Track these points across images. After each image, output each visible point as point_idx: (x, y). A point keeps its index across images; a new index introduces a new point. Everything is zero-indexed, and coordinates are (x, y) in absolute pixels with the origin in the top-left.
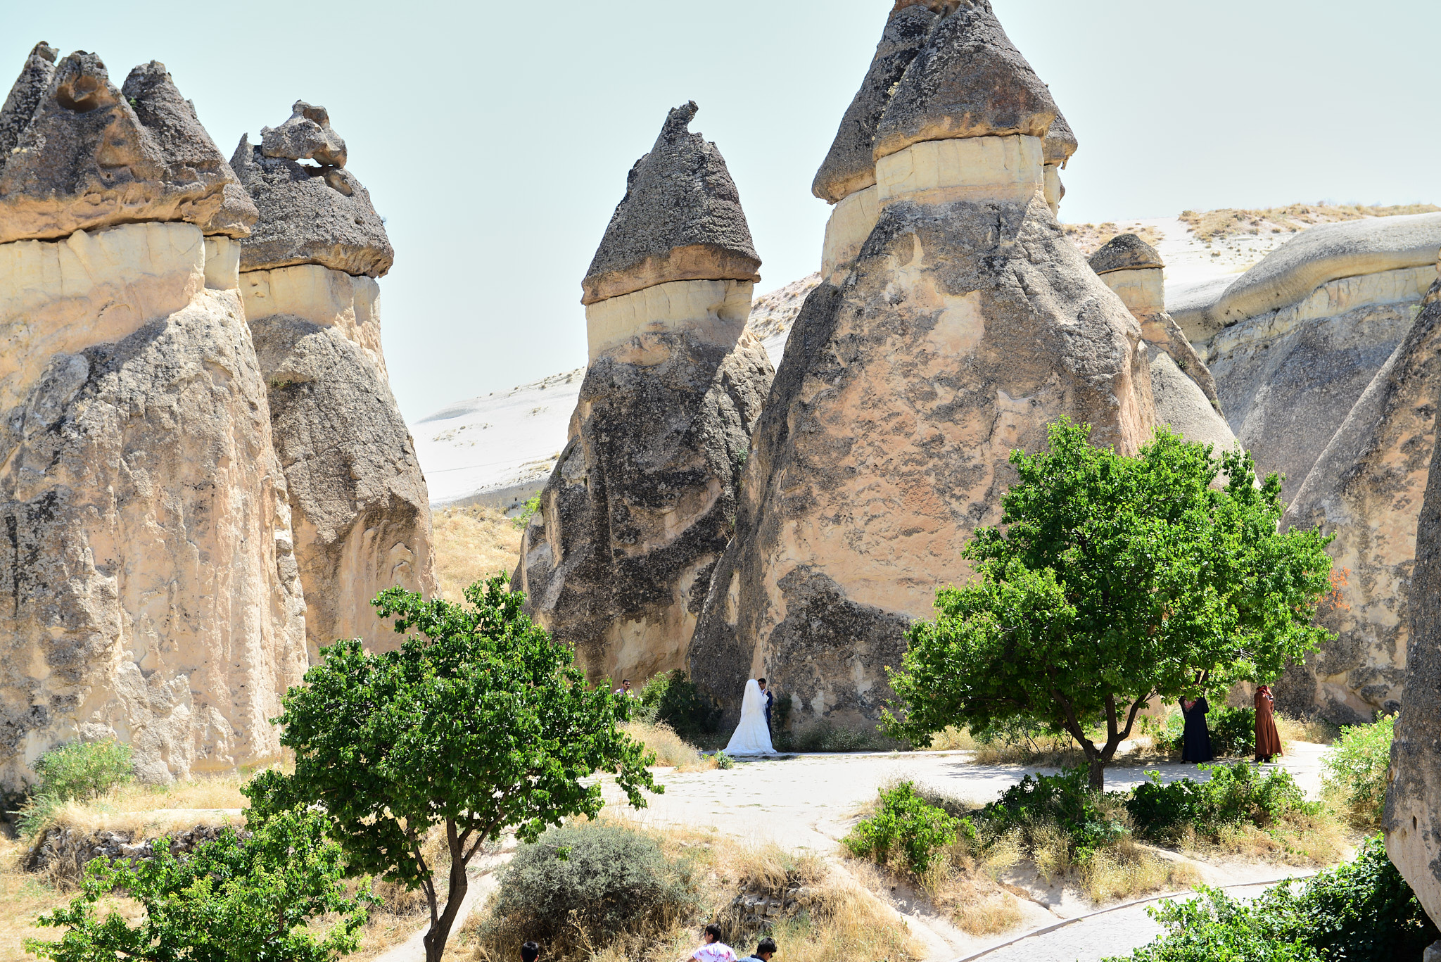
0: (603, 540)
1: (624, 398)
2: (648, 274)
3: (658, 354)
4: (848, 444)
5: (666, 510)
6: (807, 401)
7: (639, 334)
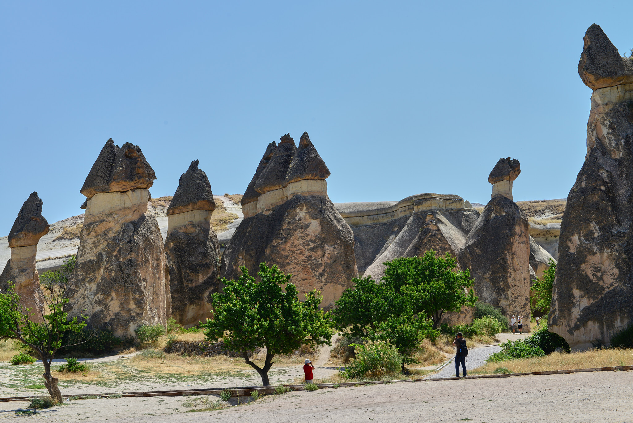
0: (181, 282)
1: (183, 242)
2: (190, 207)
3: (191, 230)
4: (287, 257)
5: (200, 274)
6: (274, 245)
7: (185, 224)
